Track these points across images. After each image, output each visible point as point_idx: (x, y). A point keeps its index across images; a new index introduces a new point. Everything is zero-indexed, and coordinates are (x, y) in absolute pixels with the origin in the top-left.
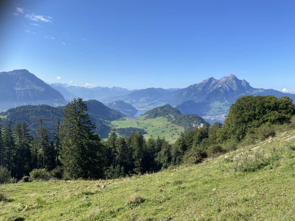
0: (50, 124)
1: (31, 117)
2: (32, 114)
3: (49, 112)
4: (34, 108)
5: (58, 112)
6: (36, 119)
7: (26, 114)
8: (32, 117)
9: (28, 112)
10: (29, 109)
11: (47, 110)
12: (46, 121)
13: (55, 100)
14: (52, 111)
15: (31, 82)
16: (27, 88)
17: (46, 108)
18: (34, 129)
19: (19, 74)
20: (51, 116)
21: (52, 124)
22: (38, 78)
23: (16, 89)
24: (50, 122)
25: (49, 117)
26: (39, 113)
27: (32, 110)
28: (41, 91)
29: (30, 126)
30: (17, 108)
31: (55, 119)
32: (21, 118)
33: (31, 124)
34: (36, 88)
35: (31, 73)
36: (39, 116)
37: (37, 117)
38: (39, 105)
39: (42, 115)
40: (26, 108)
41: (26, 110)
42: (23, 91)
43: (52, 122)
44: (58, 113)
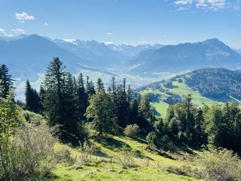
0: (224, 85)
1: (208, 78)
2: (209, 75)
3: (224, 74)
4: (212, 70)
5: (233, 74)
6: (212, 79)
7: (205, 75)
8: (210, 78)
9: (207, 73)
10: (208, 71)
11: (223, 72)
12: (221, 82)
13: (238, 64)
14: (228, 74)
15: (219, 48)
16: (215, 54)
17: (223, 70)
18: (209, 87)
19: (210, 43)
20: (225, 78)
21: (225, 85)
22: (226, 45)
23: (207, 55)
24: (224, 83)
25: (223, 79)
26: (215, 75)
27: (210, 72)
28: (227, 56)
29: (206, 85)
30: (199, 70)
31: (229, 82)
32: (200, 78)
33: (207, 83)
34: (223, 53)
35: (220, 41)
36: (215, 77)
37: (213, 78)
38: (217, 68)
39: (218, 76)
40: (206, 70)
41: (205, 72)
42: (212, 56)
43: (225, 83)
44: (233, 76)
